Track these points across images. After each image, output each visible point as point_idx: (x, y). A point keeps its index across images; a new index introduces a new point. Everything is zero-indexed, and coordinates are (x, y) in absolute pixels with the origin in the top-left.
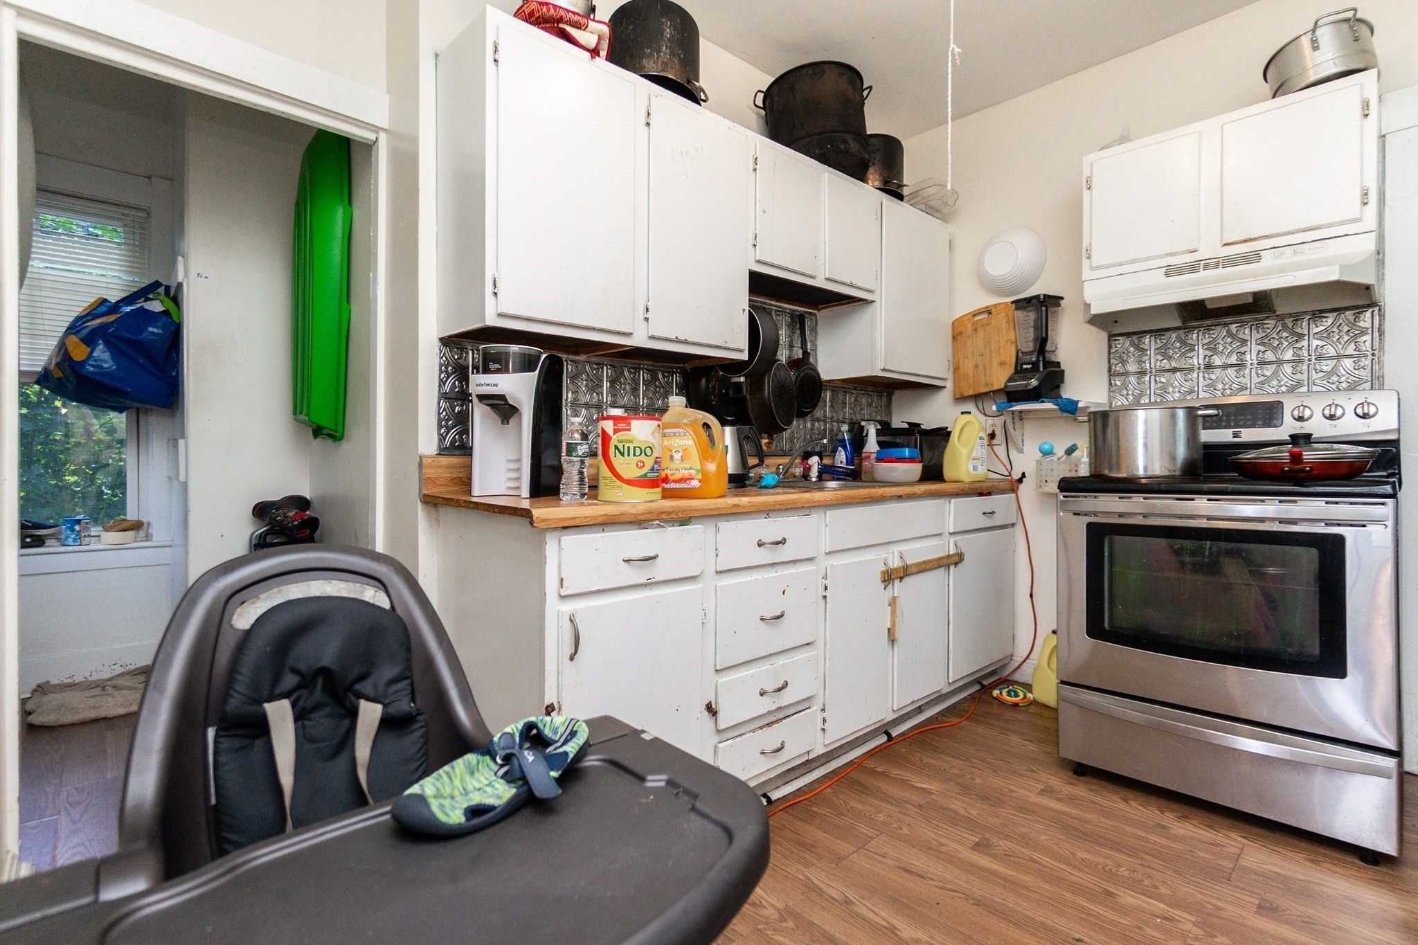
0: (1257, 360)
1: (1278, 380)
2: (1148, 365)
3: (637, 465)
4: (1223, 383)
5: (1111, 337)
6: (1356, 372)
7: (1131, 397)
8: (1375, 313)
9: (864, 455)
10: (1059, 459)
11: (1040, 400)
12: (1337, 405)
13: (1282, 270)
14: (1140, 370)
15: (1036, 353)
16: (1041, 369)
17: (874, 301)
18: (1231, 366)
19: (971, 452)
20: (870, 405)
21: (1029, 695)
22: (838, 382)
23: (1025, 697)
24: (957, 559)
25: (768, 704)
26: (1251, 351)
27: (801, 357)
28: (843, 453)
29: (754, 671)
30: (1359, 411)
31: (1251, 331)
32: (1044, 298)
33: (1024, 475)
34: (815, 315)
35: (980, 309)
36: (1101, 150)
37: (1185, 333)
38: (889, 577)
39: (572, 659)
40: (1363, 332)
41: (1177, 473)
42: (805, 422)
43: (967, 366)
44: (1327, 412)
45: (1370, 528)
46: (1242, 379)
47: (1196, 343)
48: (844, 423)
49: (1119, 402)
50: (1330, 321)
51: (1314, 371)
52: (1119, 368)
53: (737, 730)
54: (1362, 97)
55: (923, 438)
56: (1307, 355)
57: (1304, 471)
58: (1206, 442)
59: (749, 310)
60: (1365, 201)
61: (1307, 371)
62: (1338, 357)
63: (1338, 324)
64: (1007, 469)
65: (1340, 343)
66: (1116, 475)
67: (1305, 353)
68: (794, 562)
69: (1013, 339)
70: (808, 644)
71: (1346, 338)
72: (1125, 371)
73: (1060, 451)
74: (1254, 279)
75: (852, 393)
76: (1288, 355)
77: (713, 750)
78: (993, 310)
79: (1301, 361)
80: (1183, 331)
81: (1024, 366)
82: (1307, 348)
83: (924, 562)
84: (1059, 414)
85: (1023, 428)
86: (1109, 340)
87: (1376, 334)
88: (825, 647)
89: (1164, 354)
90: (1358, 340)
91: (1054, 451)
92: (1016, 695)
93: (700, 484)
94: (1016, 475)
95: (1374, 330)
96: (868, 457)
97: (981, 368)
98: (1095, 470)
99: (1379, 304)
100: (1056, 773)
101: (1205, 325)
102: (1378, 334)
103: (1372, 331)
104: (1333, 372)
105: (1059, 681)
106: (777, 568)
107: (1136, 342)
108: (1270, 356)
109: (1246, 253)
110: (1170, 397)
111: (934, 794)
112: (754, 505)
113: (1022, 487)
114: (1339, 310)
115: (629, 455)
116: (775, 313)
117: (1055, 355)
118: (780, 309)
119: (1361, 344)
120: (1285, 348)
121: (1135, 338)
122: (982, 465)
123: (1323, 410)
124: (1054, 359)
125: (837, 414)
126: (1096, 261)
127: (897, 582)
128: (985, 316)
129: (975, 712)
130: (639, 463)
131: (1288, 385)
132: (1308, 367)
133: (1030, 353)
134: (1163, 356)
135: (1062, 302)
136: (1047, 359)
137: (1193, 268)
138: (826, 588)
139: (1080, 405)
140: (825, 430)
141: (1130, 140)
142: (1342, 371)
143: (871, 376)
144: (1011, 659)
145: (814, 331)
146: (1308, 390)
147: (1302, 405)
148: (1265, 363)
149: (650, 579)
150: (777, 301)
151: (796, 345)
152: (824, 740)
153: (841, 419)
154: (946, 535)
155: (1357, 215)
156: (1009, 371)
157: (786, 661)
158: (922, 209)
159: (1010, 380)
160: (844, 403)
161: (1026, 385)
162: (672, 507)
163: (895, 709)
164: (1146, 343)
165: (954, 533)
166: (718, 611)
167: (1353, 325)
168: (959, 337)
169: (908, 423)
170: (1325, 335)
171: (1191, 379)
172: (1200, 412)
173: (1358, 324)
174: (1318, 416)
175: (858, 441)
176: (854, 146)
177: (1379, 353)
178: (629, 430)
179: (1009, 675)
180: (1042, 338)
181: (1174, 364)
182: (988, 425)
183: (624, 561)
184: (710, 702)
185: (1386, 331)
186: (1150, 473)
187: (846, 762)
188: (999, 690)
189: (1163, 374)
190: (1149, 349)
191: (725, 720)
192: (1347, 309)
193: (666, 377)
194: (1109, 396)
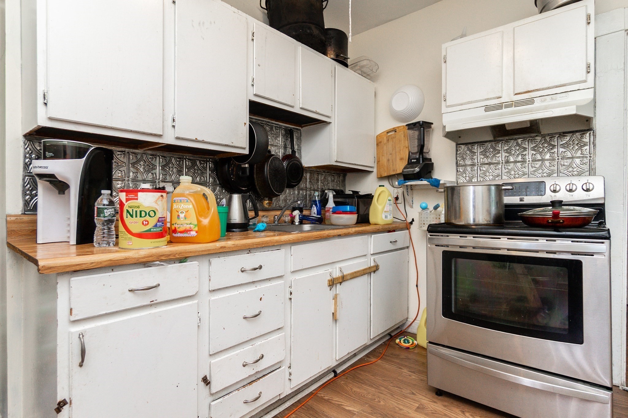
0: (532, 159)
1: (542, 170)
2: (476, 161)
3: (143, 223)
4: (514, 171)
5: (458, 145)
6: (581, 166)
7: (468, 178)
8: (591, 134)
9: (326, 209)
10: (431, 212)
11: (421, 179)
12: (573, 184)
13: (546, 108)
14: (472, 164)
15: (418, 153)
16: (421, 162)
17: (331, 123)
18: (519, 162)
19: (384, 207)
20: (333, 181)
21: (415, 342)
22: (313, 168)
23: (413, 343)
24: (375, 269)
25: (249, 371)
26: (528, 154)
27: (291, 153)
28: (315, 208)
29: (239, 351)
30: (585, 188)
31: (529, 143)
32: (423, 123)
33: (413, 220)
34: (300, 130)
35: (390, 129)
36: (452, 41)
37: (495, 143)
38: (332, 283)
39: (81, 365)
40: (585, 144)
41: (491, 222)
42: (294, 190)
43: (384, 160)
44: (568, 188)
45: (595, 256)
46: (524, 169)
47: (501, 149)
48: (317, 191)
49: (462, 180)
50: (568, 138)
51: (560, 165)
52: (462, 162)
53: (226, 391)
54: (587, 13)
55: (359, 200)
56: (557, 156)
57: (559, 222)
58: (506, 204)
59: (249, 124)
60: (589, 70)
61: (557, 165)
62: (572, 158)
63: (572, 140)
64: (404, 217)
65: (573, 150)
66: (458, 223)
67: (556, 155)
68: (269, 279)
69: (407, 145)
70: (279, 329)
71: (577, 147)
72: (465, 164)
73: (431, 208)
74: (531, 113)
75: (322, 174)
76: (548, 156)
77: (209, 406)
78: (397, 130)
79: (554, 160)
80: (494, 143)
81: (413, 161)
82: (557, 153)
83: (355, 272)
84: (431, 187)
85: (413, 194)
86: (457, 147)
87: (592, 145)
88: (291, 329)
89: (484, 155)
90: (582, 149)
91: (428, 207)
92: (409, 343)
93: (196, 234)
94: (409, 220)
95: (591, 143)
96: (329, 211)
97: (391, 161)
98: (448, 220)
99: (593, 129)
100: (426, 395)
101: (505, 139)
102: (592, 146)
103: (590, 144)
104: (570, 166)
105: (428, 342)
106: (256, 284)
107: (470, 148)
108: (539, 157)
109: (527, 99)
110: (488, 178)
111: (355, 414)
112: (237, 246)
113: (412, 226)
114: (573, 132)
115: (136, 217)
116: (275, 128)
117: (429, 154)
118: (278, 126)
119: (584, 151)
120: (546, 152)
121: (470, 146)
122: (390, 215)
123: (566, 186)
124: (428, 157)
125: (313, 186)
126: (448, 103)
127: (338, 285)
128: (393, 133)
129: (385, 354)
130: (144, 222)
131: (547, 172)
132: (558, 163)
133: (416, 153)
134: (484, 156)
135: (432, 126)
136: (424, 157)
137: (499, 107)
138: (291, 293)
139: (441, 182)
140: (306, 195)
141: (466, 36)
142: (575, 165)
143: (330, 165)
144: (407, 320)
145: (299, 139)
146: (557, 176)
147: (555, 184)
148: (536, 161)
149: (153, 301)
150: (276, 121)
151: (288, 147)
152: (290, 385)
153: (316, 188)
154: (369, 256)
155: (584, 79)
156: (405, 163)
157: (263, 342)
158: (359, 73)
159: (405, 168)
160: (318, 180)
161: (413, 171)
162: (170, 251)
163: (337, 359)
164: (475, 149)
165: (373, 254)
166: (210, 316)
167: (580, 140)
168: (380, 144)
169: (352, 191)
170: (566, 146)
171: (498, 169)
172: (503, 187)
173: (582, 140)
174: (563, 190)
175: (324, 201)
176: (316, 32)
177: (593, 156)
178: (137, 199)
179: (406, 329)
180: (421, 145)
181: (489, 161)
182: (395, 192)
183: (129, 291)
184: (206, 376)
185: (597, 144)
186: (477, 222)
187: (307, 393)
188: (399, 339)
189: (484, 165)
190: (477, 152)
191: (216, 386)
192: (577, 131)
193: (202, 164)
194: (457, 177)
